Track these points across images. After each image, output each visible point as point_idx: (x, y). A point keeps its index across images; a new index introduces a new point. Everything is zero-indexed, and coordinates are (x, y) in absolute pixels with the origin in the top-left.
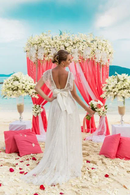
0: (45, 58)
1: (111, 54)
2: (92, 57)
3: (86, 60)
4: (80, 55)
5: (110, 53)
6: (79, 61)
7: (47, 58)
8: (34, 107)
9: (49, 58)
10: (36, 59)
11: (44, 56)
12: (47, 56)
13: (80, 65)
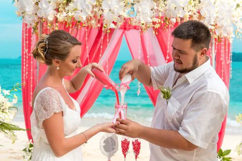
0: (58, 16)
1: (239, 9)
2: (190, 13)
3: (174, 20)
4: (156, 8)
5: (238, 6)
6: (154, 23)
7: (65, 14)
8: (27, 150)
9: (70, 14)
10: (36, 18)
11: (57, 10)
12: (64, 8)
13: (157, 36)
